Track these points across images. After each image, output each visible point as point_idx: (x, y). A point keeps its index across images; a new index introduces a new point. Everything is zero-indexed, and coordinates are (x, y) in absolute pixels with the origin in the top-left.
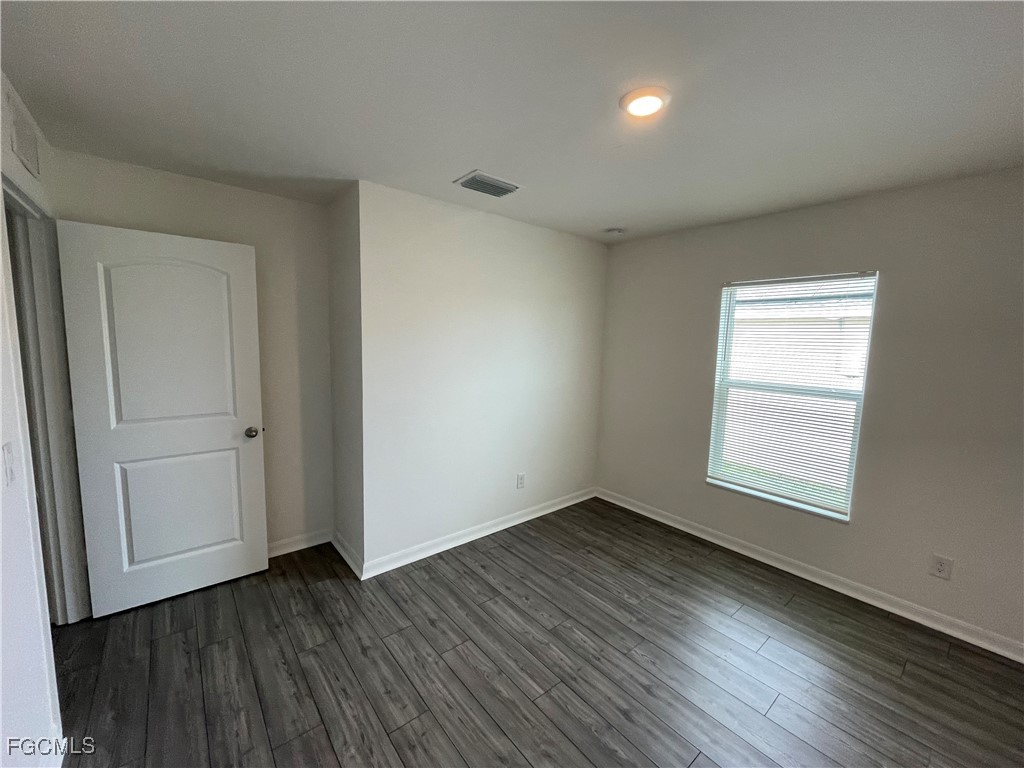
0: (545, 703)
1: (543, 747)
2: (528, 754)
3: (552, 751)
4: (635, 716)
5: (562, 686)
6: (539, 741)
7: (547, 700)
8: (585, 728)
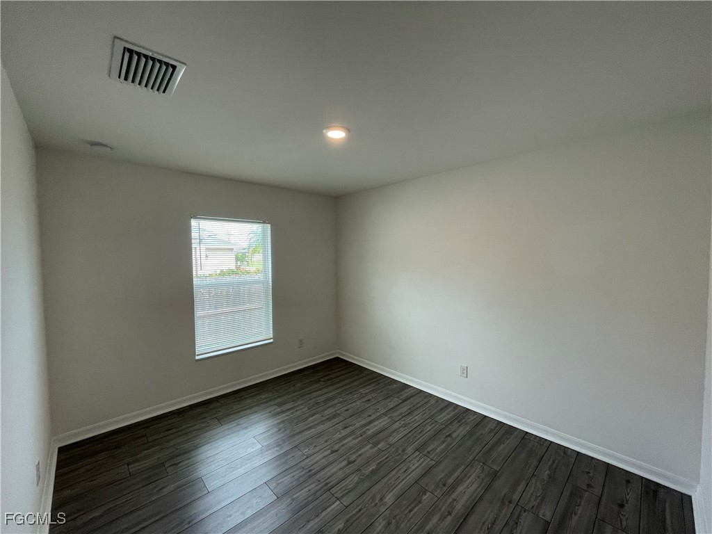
0: (346, 501)
1: (377, 501)
2: (383, 509)
3: (378, 497)
4: (352, 459)
5: (333, 491)
6: (373, 504)
7: (344, 499)
8: (361, 481)
